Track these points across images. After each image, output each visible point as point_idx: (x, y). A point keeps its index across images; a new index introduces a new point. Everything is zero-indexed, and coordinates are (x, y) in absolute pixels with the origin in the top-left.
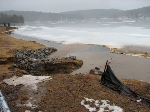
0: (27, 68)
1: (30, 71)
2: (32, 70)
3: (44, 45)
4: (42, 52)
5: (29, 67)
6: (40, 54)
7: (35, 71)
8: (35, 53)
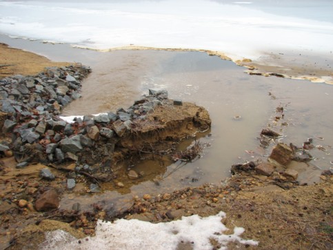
0: (51, 157)
1: (64, 167)
2: (71, 161)
3: (40, 56)
4: (58, 81)
5: (59, 151)
6: (55, 90)
7: (86, 167)
8: (39, 88)
